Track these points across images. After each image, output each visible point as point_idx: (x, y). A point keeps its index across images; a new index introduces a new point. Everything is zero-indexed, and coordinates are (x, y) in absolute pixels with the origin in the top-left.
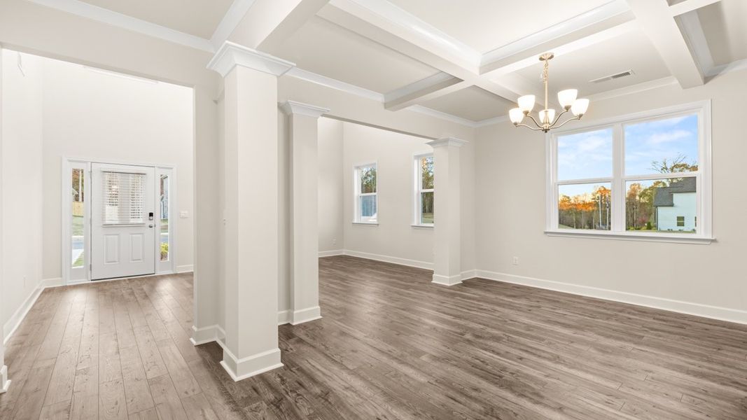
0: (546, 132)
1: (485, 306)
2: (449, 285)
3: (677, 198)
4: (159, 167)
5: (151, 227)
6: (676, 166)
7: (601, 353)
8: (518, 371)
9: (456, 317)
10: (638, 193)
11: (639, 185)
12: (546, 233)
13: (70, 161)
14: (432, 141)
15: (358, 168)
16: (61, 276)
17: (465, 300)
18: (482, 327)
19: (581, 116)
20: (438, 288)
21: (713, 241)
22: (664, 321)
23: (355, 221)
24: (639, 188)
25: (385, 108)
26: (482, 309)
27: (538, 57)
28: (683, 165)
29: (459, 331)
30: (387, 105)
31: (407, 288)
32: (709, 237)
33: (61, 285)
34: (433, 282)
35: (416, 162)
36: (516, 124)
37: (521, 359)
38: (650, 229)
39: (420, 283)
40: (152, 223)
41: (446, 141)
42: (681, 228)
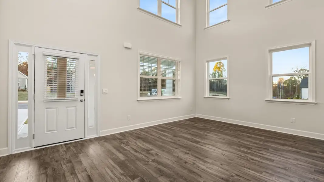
4: (88, 54)
5: (81, 101)
6: (301, 70)
10: (283, 82)
11: (283, 78)
13: (16, 44)
16: (8, 146)
24: (283, 79)
28: (304, 70)
33: (7, 155)
38: (299, 98)
40: (82, 98)
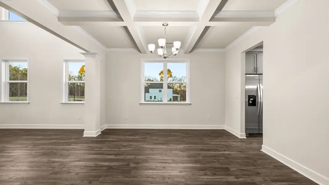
0: (165, 58)
1: (125, 144)
2: (95, 136)
3: (150, 90)
7: (182, 152)
8: (170, 175)
9: (116, 155)
12: (140, 104)
14: (85, 52)
15: (6, 61)
17: (111, 143)
18: (133, 156)
19: (176, 54)
20: (91, 139)
21: (191, 104)
22: (183, 133)
23: (2, 101)
25: (59, 20)
26: (124, 146)
27: (162, 23)
29: (125, 164)
30: (60, 19)
31: (69, 144)
32: (190, 103)
34: (84, 136)
35: (64, 63)
36: (151, 52)
37: (164, 167)
39: (76, 139)
41: (94, 54)
42: (151, 100)
